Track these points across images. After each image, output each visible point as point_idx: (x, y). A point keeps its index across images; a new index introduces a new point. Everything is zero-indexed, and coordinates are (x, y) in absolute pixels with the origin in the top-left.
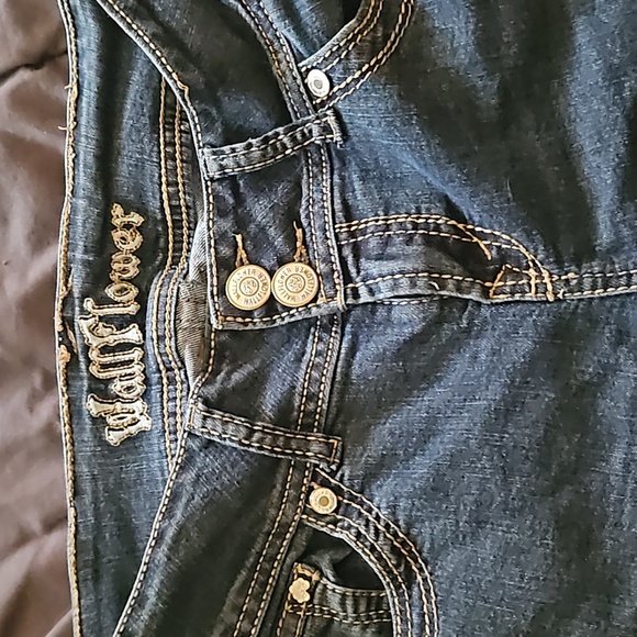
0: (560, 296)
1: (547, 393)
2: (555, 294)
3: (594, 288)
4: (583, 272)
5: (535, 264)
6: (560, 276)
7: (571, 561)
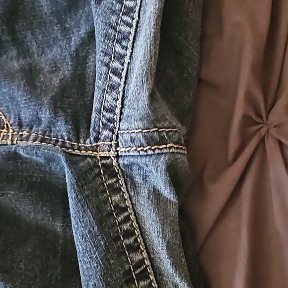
0: (15, 142)
1: (9, 192)
2: (12, 141)
3: (35, 140)
4: (32, 132)
5: (7, 126)
6: (18, 133)
7: (36, 277)
